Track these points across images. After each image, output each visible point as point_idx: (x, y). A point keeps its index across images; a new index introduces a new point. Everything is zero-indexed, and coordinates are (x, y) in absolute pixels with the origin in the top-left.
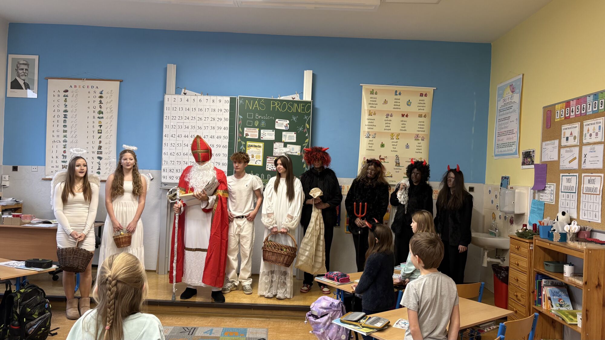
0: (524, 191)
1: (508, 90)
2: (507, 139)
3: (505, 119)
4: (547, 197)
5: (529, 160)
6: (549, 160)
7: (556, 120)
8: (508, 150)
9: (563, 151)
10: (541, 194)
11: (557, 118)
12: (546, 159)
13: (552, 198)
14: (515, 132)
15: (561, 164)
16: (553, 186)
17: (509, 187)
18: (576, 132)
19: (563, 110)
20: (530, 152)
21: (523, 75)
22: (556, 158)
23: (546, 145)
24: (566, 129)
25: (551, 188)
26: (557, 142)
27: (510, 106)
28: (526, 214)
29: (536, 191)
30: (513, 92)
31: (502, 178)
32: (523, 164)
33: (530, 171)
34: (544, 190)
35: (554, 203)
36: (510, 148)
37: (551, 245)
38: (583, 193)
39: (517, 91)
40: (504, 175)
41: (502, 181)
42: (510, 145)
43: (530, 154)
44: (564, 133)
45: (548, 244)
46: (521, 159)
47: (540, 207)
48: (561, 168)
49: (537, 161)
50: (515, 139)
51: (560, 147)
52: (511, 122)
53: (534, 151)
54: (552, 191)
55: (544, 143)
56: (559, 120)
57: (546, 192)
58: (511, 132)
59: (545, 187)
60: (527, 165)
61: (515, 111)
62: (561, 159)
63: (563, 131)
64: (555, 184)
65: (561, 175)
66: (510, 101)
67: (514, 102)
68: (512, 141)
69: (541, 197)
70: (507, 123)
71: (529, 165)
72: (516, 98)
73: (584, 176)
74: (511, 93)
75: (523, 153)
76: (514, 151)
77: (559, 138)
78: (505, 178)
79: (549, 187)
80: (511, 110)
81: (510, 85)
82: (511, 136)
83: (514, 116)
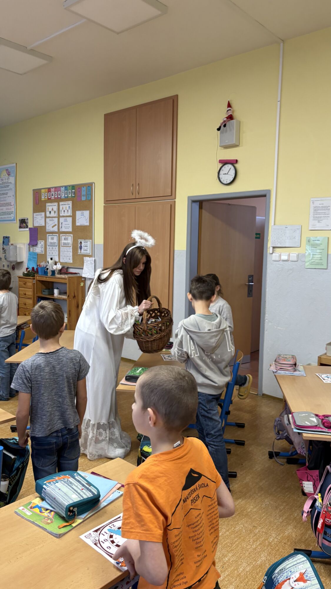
0: (22, 246)
1: (5, 173)
2: (7, 209)
3: (3, 194)
4: (39, 249)
5: (24, 225)
6: (39, 225)
7: (42, 200)
8: (8, 218)
9: (48, 220)
10: (35, 248)
11: (43, 198)
12: (36, 225)
13: (42, 250)
14: (12, 204)
15: (47, 228)
16: (42, 242)
17: (10, 244)
18: (55, 208)
19: (47, 193)
20: (25, 219)
21: (16, 164)
22: (44, 225)
23: (36, 215)
24: (49, 206)
25: (41, 243)
26: (43, 214)
27: (7, 185)
28: (24, 262)
29: (31, 246)
30: (9, 175)
31: (4, 237)
32: (20, 227)
33: (26, 233)
34: (37, 245)
35: (44, 253)
36: (9, 216)
37: (47, 278)
38: (62, 246)
39: (12, 175)
40: (5, 236)
41: (4, 240)
42: (10, 213)
43: (25, 221)
44: (48, 208)
45: (45, 278)
46: (18, 224)
47: (34, 256)
48: (47, 231)
49: (30, 225)
50: (13, 210)
51: (46, 217)
52: (8, 197)
53: (27, 219)
54: (42, 245)
55: (35, 214)
56: (44, 199)
57: (38, 246)
58: (9, 204)
59: (37, 243)
60: (23, 228)
61: (11, 189)
62: (47, 225)
63: (47, 207)
64: (44, 241)
65: (48, 235)
66: (6, 181)
67: (11, 183)
68: (10, 211)
69: (35, 250)
70: (5, 197)
71: (25, 228)
72: (12, 180)
73: (62, 236)
74: (7, 176)
75: (19, 220)
76: (13, 218)
77: (45, 211)
78: (6, 237)
79: (40, 243)
80: (8, 188)
81: (6, 170)
82: (9, 207)
83: (11, 193)
